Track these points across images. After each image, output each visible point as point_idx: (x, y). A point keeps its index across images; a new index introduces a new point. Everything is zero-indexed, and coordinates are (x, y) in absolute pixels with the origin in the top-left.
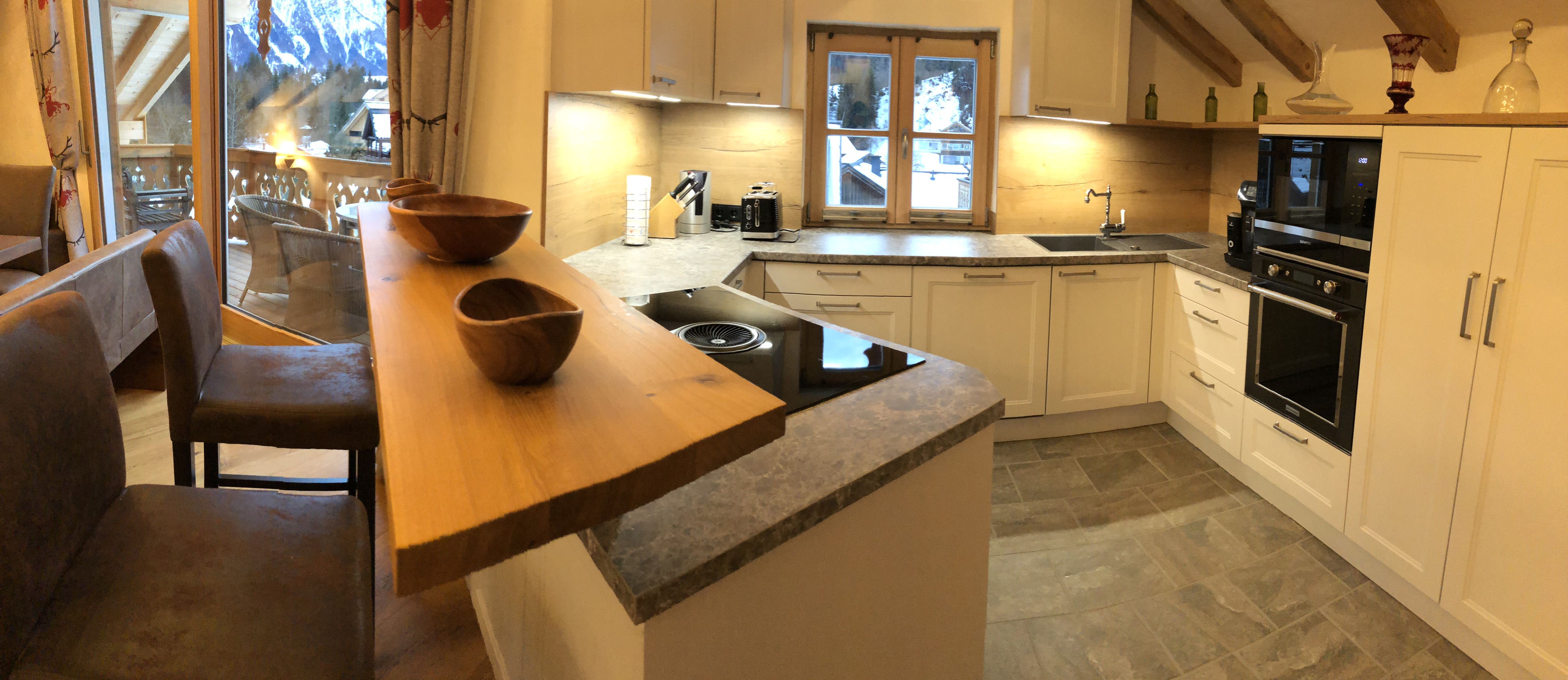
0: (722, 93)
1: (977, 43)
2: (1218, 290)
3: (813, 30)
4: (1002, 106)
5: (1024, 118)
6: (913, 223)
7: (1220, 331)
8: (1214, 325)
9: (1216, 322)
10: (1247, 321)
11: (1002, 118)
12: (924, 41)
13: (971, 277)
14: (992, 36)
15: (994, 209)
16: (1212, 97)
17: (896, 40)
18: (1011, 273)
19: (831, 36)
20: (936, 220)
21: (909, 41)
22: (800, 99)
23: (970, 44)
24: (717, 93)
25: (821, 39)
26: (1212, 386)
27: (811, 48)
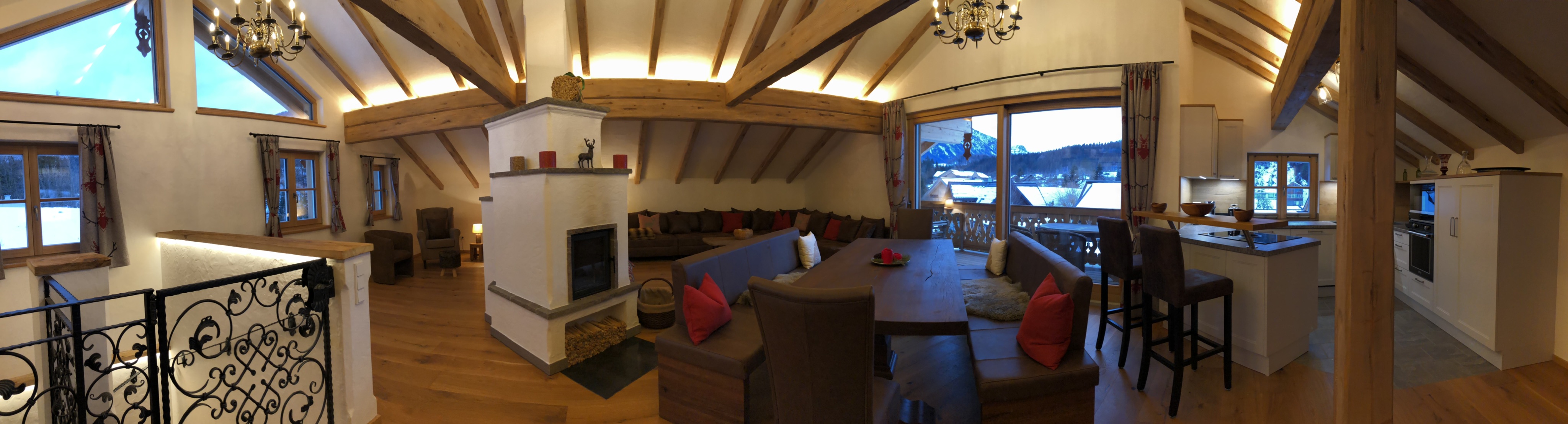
0: (1220, 176)
1: (1310, 157)
2: (1401, 235)
3: (1249, 155)
4: (1321, 177)
5: (1328, 182)
6: (1288, 218)
7: (1402, 250)
8: (1400, 248)
9: (1401, 247)
10: (1408, 244)
11: (1321, 182)
12: (1290, 157)
13: (1311, 232)
14: (1316, 156)
15: (1318, 212)
16: (1405, 172)
17: (1280, 157)
18: (1325, 231)
19: (1255, 156)
20: (1296, 217)
21: (1285, 157)
22: (1245, 177)
23: (1308, 157)
24: (1219, 176)
25: (1252, 157)
26: (1401, 271)
27: (1248, 161)
